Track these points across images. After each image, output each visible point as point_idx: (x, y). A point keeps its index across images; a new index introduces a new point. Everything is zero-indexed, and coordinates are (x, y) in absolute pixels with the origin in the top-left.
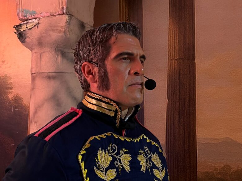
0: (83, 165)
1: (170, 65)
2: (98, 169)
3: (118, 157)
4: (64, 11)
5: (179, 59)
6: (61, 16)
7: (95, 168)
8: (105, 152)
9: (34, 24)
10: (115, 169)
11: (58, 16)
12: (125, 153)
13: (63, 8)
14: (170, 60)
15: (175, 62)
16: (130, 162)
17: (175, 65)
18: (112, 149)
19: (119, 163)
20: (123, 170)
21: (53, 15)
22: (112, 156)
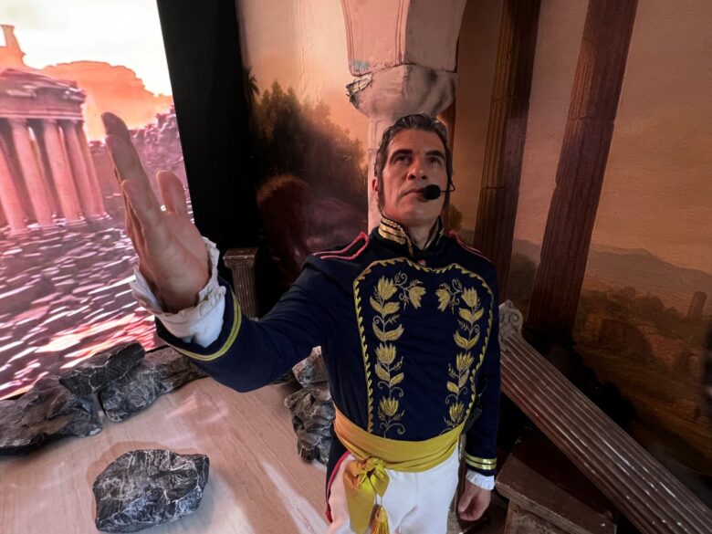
0: (356, 292)
1: (569, 129)
2: (375, 300)
3: (406, 289)
4: (403, 60)
5: (586, 117)
6: (397, 68)
7: (371, 299)
8: (389, 281)
9: (367, 82)
10: (398, 303)
11: (394, 68)
12: (418, 285)
13: (400, 55)
14: (571, 119)
15: (578, 124)
16: (422, 297)
17: (577, 128)
18: (400, 278)
19: (405, 296)
20: (410, 304)
21: (389, 67)
22: (397, 287)
